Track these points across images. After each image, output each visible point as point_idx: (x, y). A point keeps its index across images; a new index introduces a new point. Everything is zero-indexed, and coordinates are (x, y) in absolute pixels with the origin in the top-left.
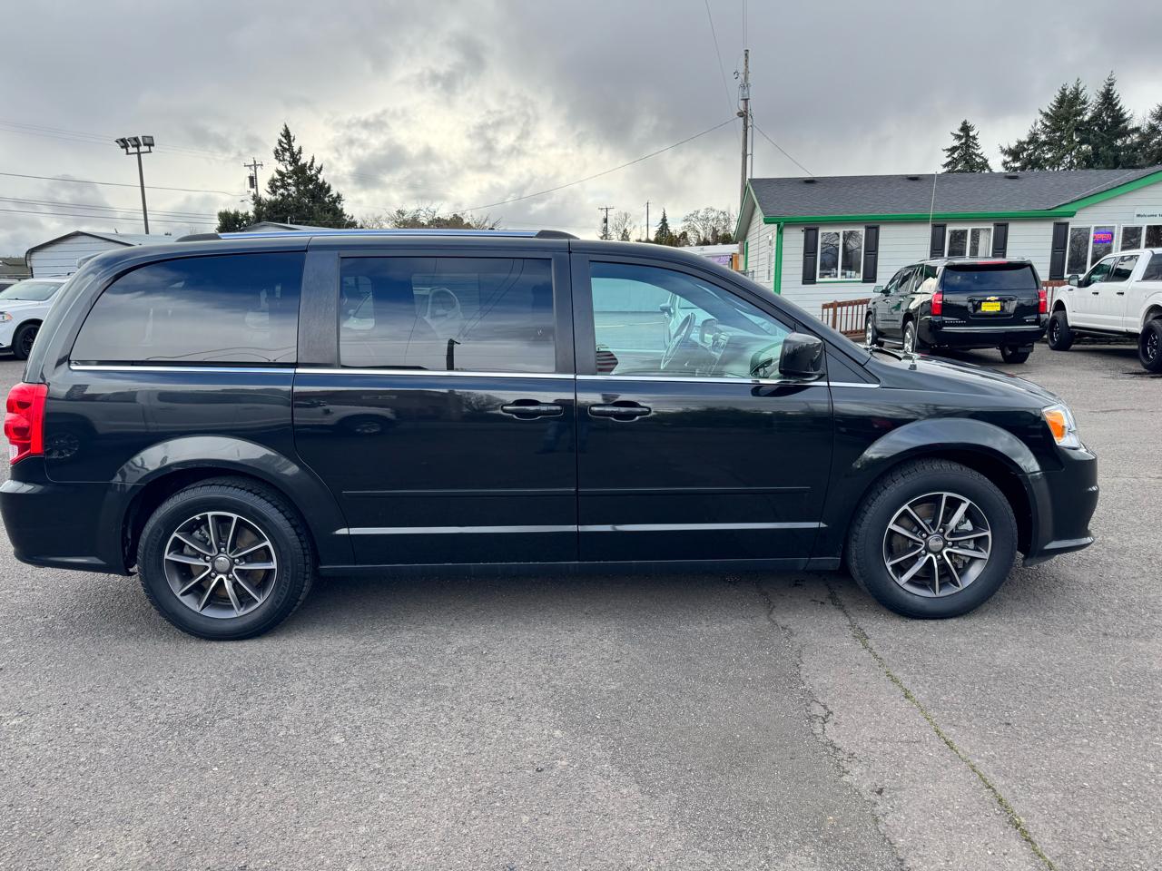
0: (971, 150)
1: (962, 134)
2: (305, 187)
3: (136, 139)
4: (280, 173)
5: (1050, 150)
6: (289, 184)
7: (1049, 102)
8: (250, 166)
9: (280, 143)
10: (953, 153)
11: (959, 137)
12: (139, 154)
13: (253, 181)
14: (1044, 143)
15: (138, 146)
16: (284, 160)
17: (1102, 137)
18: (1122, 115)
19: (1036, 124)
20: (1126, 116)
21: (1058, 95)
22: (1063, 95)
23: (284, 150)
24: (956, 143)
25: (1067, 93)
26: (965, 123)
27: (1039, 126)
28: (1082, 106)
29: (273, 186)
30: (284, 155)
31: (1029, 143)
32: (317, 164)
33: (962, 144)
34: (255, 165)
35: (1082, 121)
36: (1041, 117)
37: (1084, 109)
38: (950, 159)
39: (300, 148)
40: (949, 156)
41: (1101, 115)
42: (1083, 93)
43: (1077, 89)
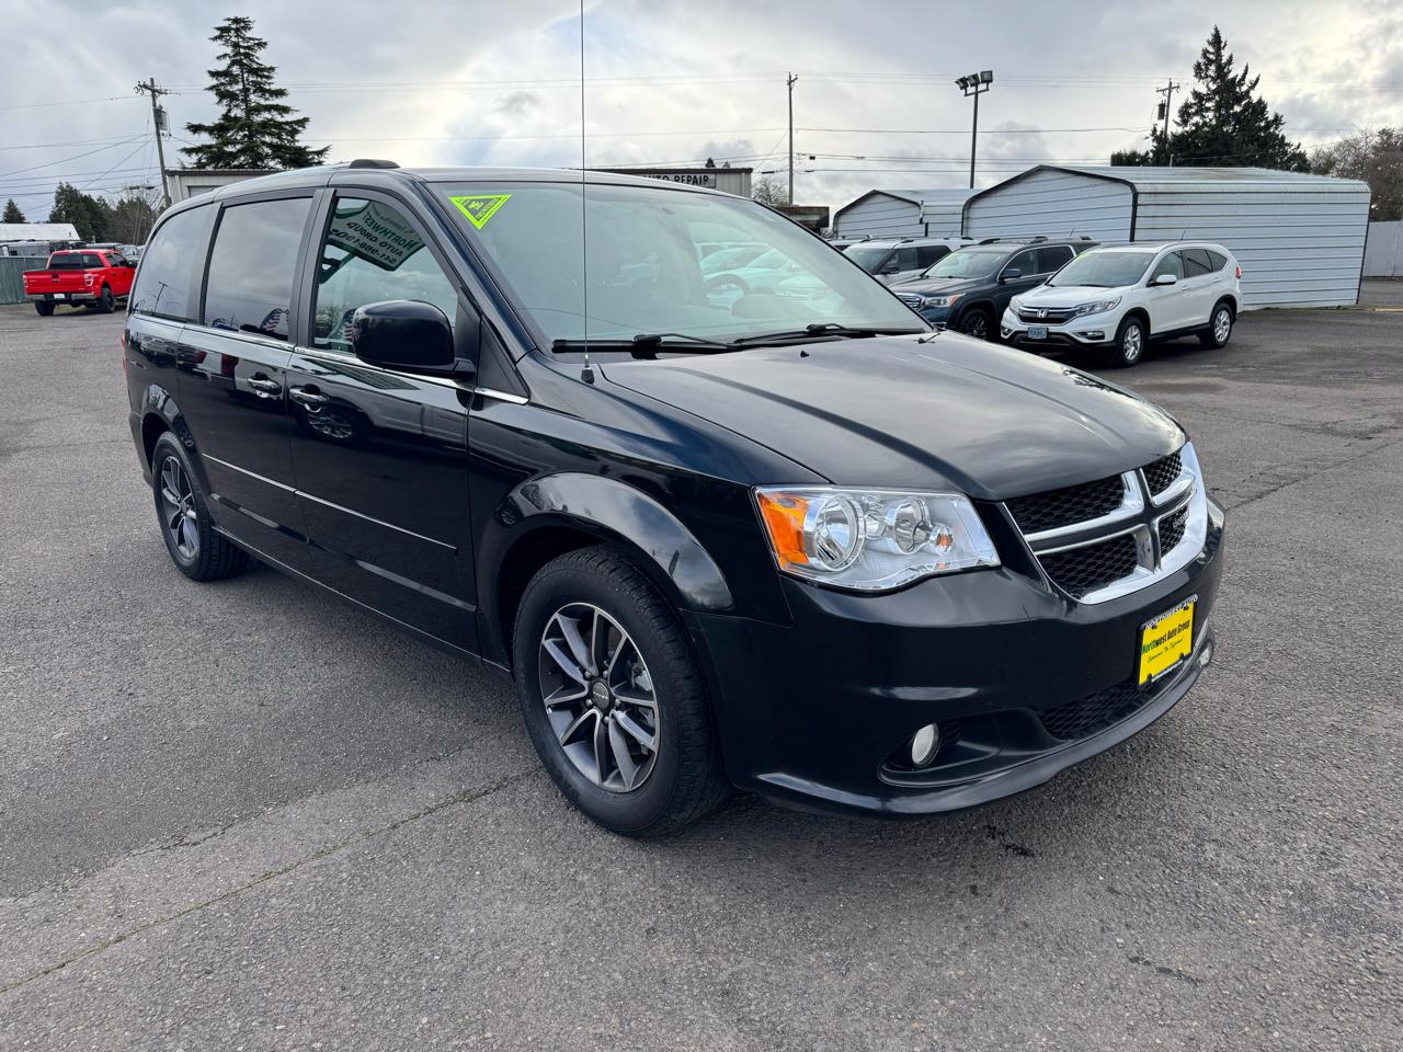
2: (1227, 111)
3: (975, 77)
4: (1196, 95)
6: (1208, 109)
8: (1163, 90)
9: (1205, 52)
12: (976, 94)
13: (1163, 110)
15: (976, 85)
16: (1207, 76)
23: (1210, 62)
29: (1185, 113)
30: (1207, 69)
32: (1250, 77)
34: (1170, 88)
39: (1231, 57)
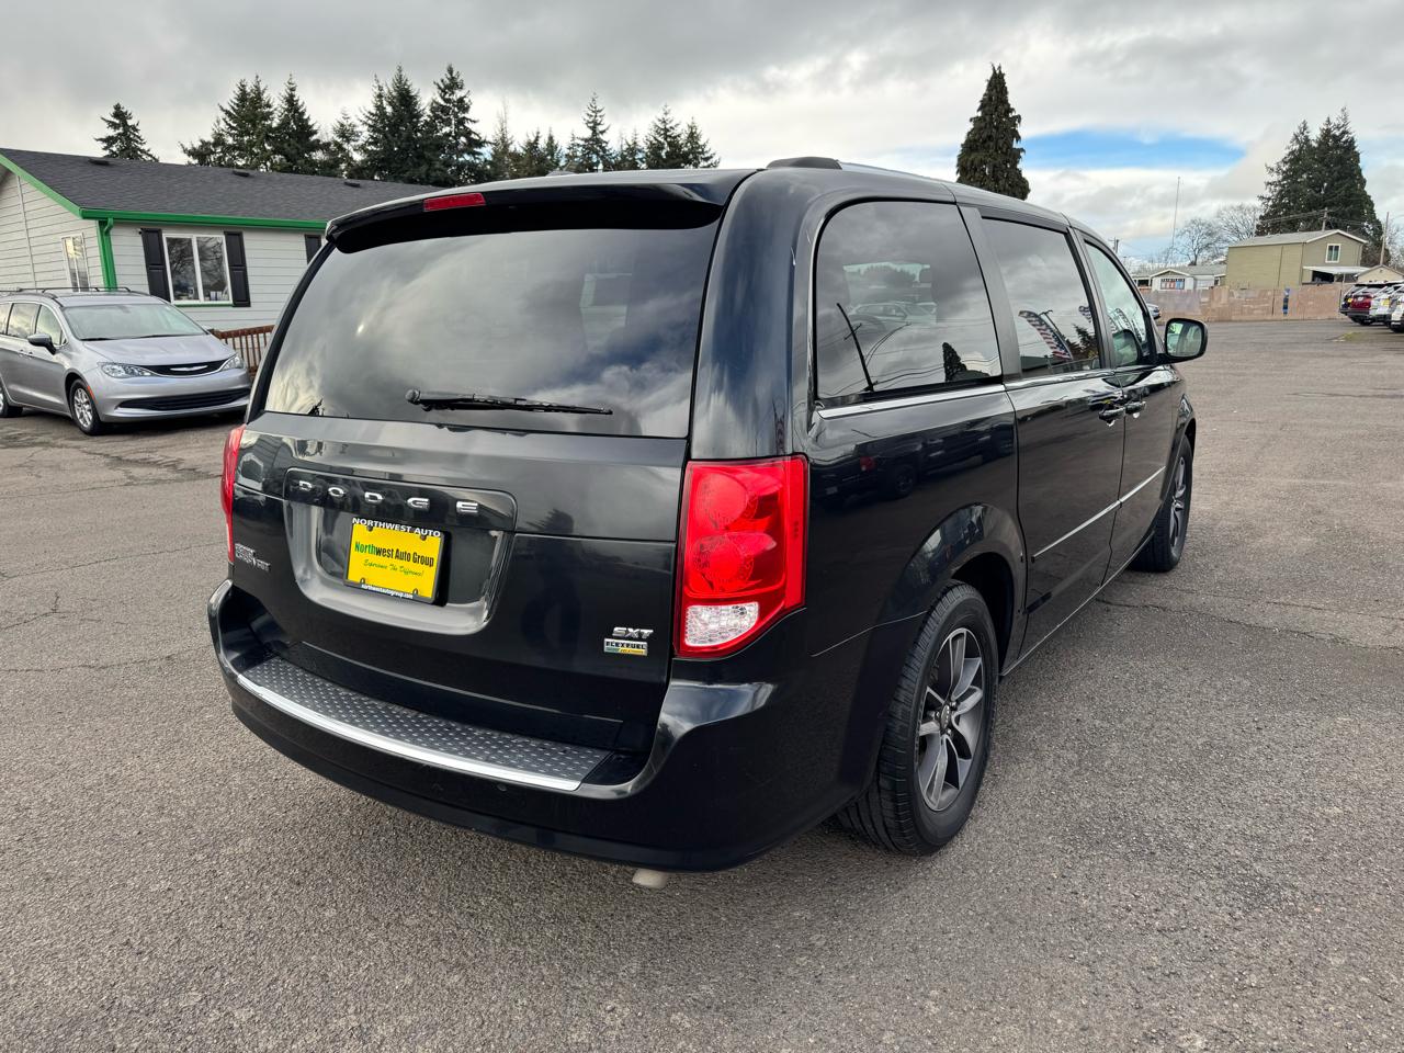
0: (134, 144)
1: (117, 122)
5: (242, 157)
7: (229, 98)
10: (110, 145)
11: (113, 125)
14: (233, 148)
17: (297, 148)
18: (311, 127)
19: (218, 122)
20: (315, 128)
21: (238, 92)
22: (244, 92)
24: (112, 132)
25: (248, 90)
26: (117, 107)
27: (223, 125)
28: (267, 110)
31: (216, 144)
33: (119, 134)
35: (270, 126)
36: (223, 115)
37: (272, 113)
38: (107, 152)
40: (105, 149)
41: (289, 123)
42: (265, 95)
43: (257, 88)
